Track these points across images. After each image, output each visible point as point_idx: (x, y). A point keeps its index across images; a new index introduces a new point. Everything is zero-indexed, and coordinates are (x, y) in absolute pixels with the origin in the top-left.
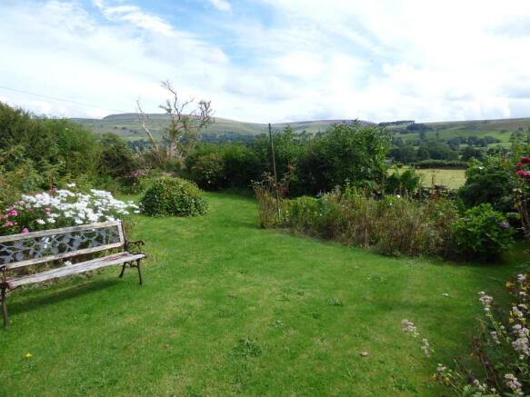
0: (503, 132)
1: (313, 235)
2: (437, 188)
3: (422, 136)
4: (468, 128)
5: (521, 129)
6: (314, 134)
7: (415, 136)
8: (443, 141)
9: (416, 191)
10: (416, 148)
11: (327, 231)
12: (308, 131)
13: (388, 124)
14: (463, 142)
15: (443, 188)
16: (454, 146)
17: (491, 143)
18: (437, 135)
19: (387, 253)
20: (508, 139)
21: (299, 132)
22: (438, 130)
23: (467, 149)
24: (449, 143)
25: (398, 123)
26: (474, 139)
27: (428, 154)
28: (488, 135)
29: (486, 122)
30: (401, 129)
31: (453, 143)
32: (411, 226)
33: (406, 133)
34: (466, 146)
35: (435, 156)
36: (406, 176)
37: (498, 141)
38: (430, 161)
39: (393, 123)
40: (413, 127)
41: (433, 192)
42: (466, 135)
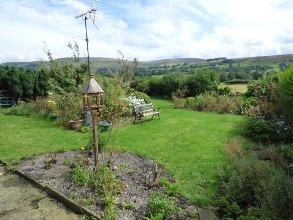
0: (275, 62)
1: (195, 110)
2: (237, 93)
3: (230, 66)
4: (255, 61)
5: (285, 61)
6: (171, 67)
7: (227, 66)
8: (242, 68)
9: (229, 94)
10: (227, 73)
11: (200, 109)
12: (167, 65)
13: (212, 60)
14: (253, 69)
15: (239, 93)
16: (248, 71)
17: (269, 69)
18: (239, 65)
19: (221, 113)
20: (278, 67)
21: (162, 65)
22: (239, 62)
23: (256, 72)
24: (245, 69)
25: (217, 59)
26: (259, 67)
27: (234, 76)
28: (266, 64)
29: (265, 57)
30: (219, 62)
31: (247, 70)
32: (228, 105)
33: (222, 64)
34: (255, 71)
35: (238, 77)
36: (226, 89)
37: (272, 68)
38: (235, 80)
39: (215, 59)
40: (226, 61)
41: (235, 94)
42: (255, 65)
